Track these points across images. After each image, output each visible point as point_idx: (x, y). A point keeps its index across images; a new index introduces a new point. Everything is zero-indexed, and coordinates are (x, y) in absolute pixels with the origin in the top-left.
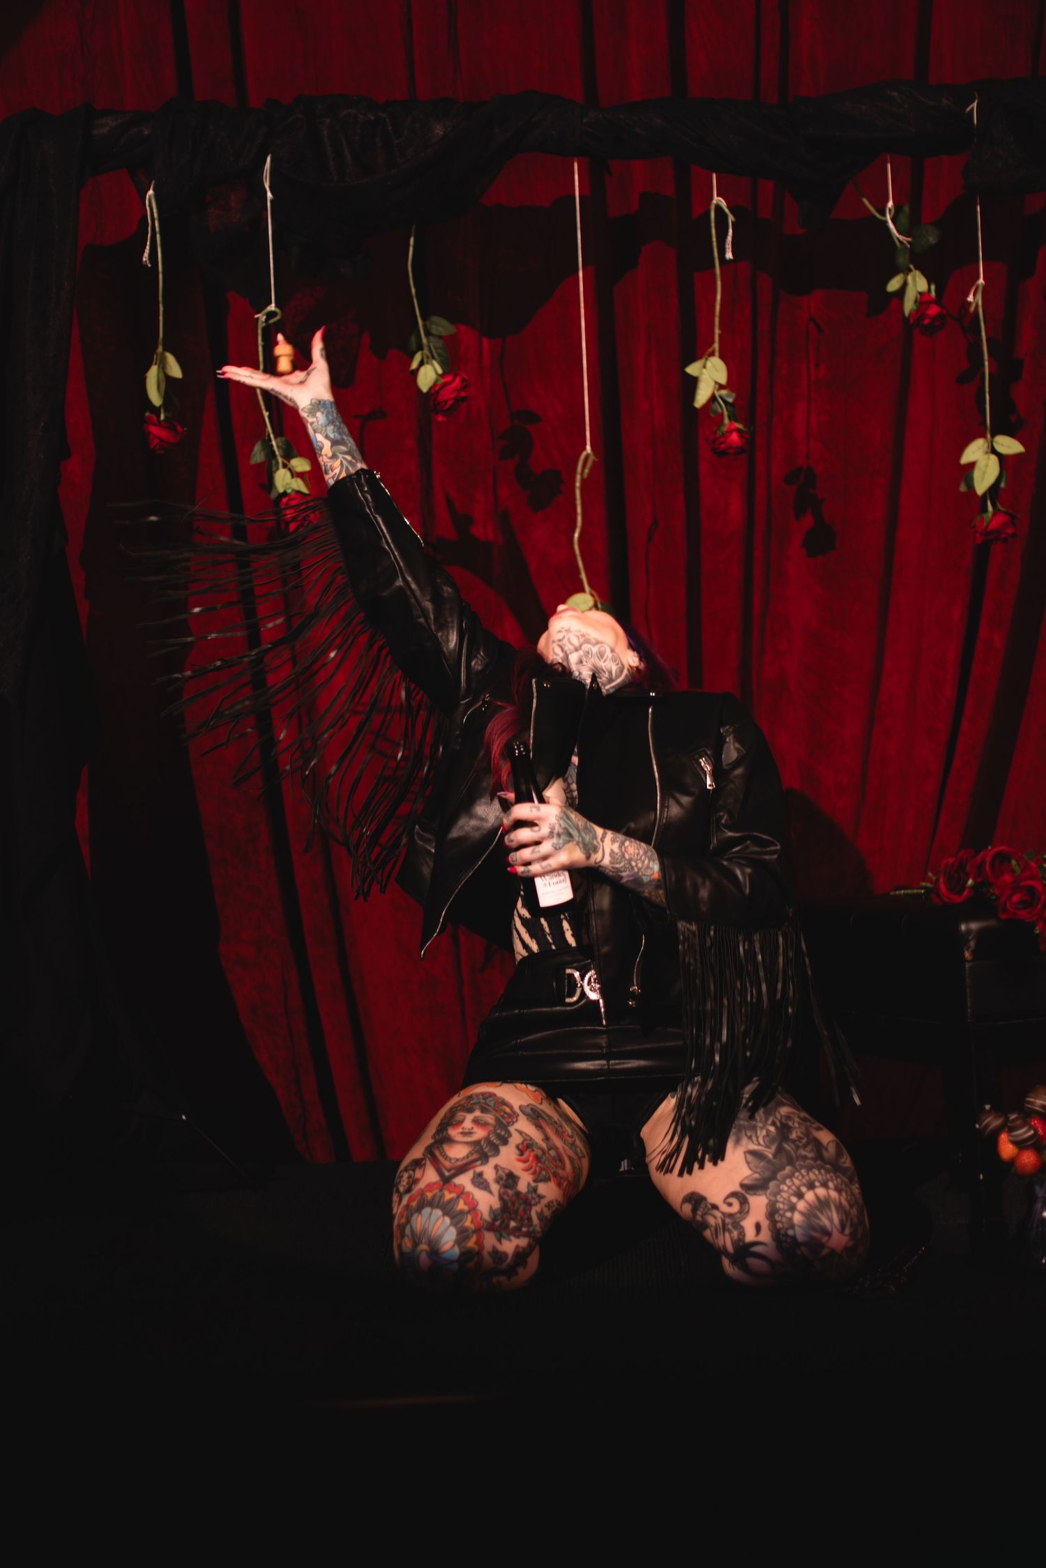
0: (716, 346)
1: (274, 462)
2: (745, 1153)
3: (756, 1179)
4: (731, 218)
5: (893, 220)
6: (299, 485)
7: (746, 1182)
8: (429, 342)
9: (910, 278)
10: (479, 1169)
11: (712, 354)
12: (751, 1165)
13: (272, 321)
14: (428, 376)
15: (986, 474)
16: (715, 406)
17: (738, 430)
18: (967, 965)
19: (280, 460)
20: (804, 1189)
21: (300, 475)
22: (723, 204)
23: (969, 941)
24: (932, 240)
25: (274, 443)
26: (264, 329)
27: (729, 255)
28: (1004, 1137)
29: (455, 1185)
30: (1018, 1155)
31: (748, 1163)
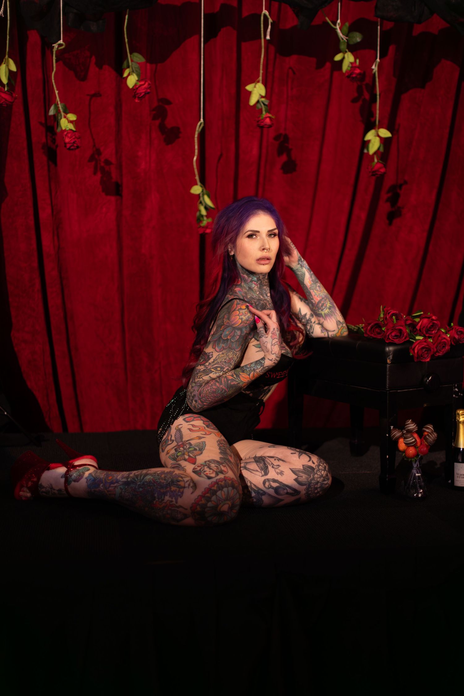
0: (260, 78)
1: (59, 115)
4: (270, 21)
5: (340, 28)
6: (71, 127)
8: (132, 65)
9: (346, 55)
11: (258, 82)
13: (60, 48)
14: (132, 81)
15: (374, 145)
16: (259, 106)
17: (269, 117)
18: (388, 366)
19: (63, 114)
21: (71, 122)
22: (267, 13)
23: (389, 355)
24: (358, 40)
25: (60, 106)
26: (57, 51)
27: (268, 37)
28: (401, 440)
30: (406, 449)
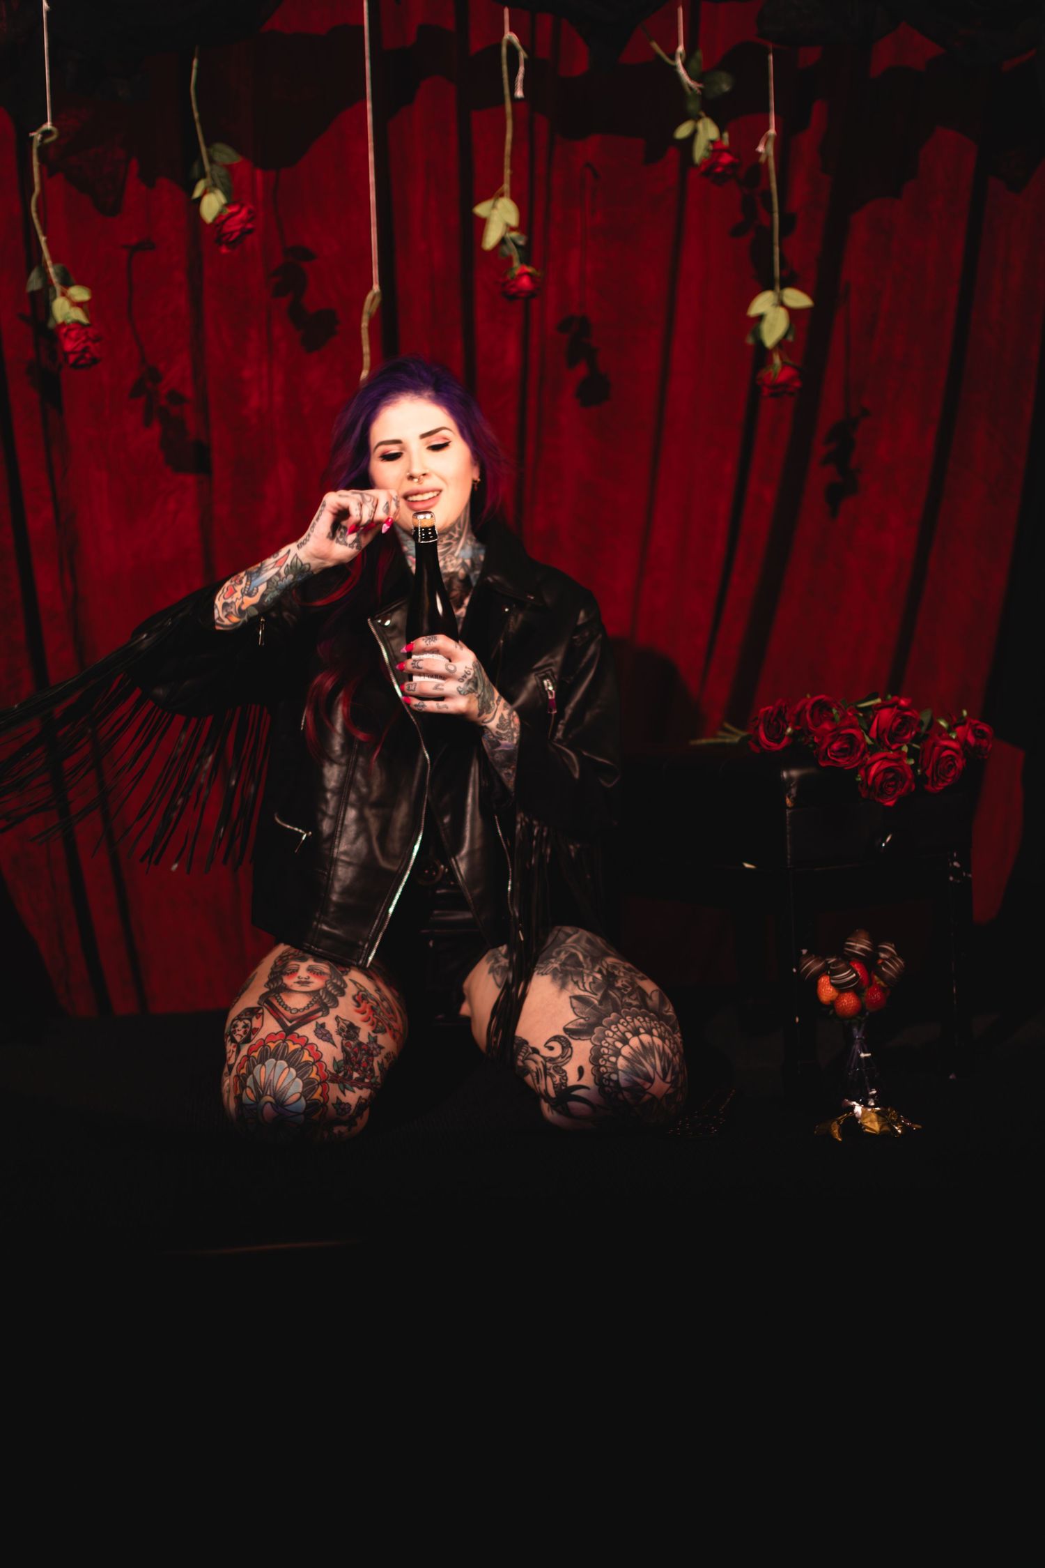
0: (506, 187)
1: (51, 290)
2: (570, 997)
3: (581, 1024)
4: (522, 55)
5: (685, 65)
6: (78, 315)
7: (570, 1026)
8: (212, 170)
9: (700, 126)
10: (320, 1021)
11: (502, 195)
12: (577, 1010)
13: (48, 140)
14: (212, 205)
15: (774, 328)
16: (505, 249)
17: (528, 274)
18: (788, 812)
19: (58, 288)
20: (629, 1035)
21: (79, 305)
22: (515, 39)
23: (790, 788)
24: (726, 88)
25: (51, 270)
26: (39, 149)
27: (519, 93)
28: (824, 980)
29: (299, 1037)
30: (838, 998)
31: (573, 1008)
